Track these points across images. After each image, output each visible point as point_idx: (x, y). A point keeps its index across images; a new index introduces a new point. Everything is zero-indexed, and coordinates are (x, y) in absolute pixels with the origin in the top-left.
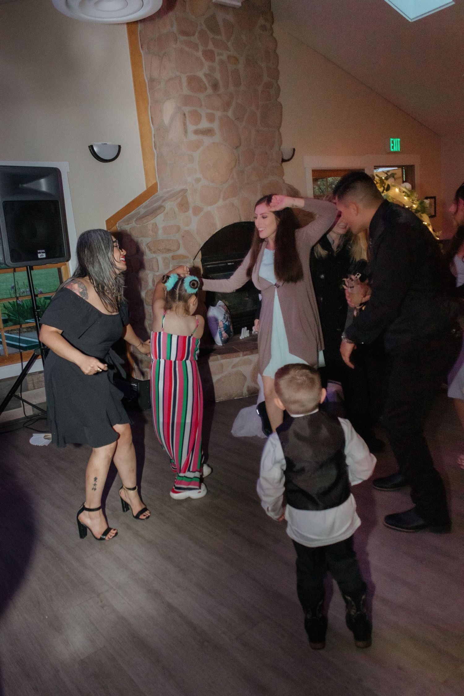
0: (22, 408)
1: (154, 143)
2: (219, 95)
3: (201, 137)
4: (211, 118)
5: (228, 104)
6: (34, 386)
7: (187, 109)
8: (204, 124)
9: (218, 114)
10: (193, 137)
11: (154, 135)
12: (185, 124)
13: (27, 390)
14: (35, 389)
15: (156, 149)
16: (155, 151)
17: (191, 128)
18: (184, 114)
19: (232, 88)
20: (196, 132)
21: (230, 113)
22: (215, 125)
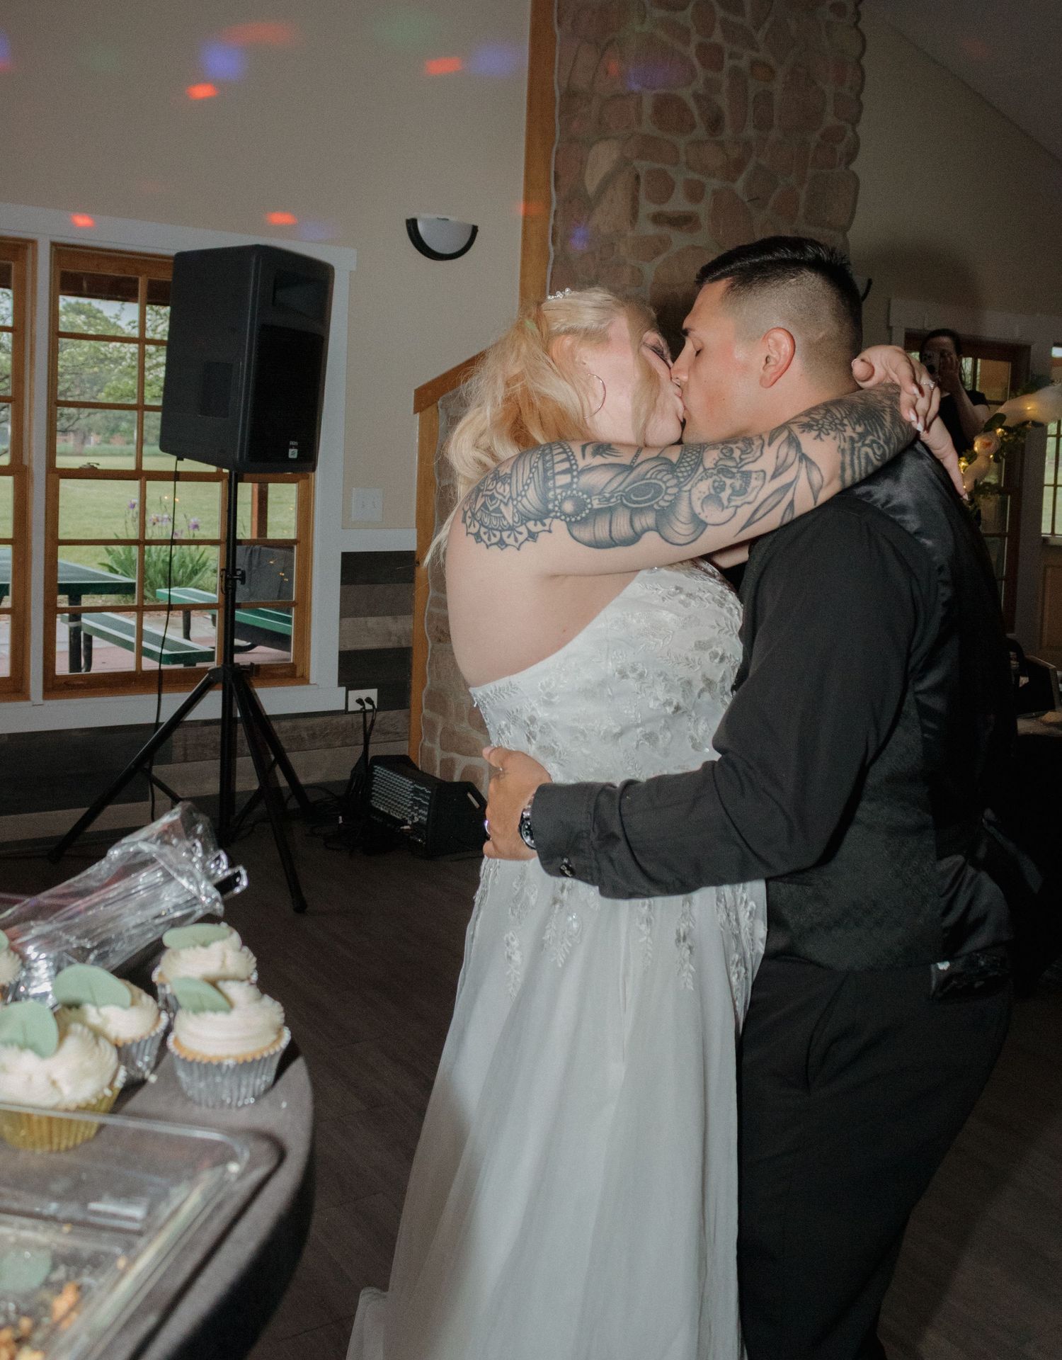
0: (150, 803)
1: (553, 229)
2: (721, 144)
3: (666, 230)
4: (695, 192)
5: (739, 165)
6: (185, 755)
7: (643, 166)
8: (678, 204)
9: (713, 184)
10: (650, 229)
11: (555, 211)
12: (635, 200)
13: (168, 760)
14: (185, 761)
15: (554, 242)
16: (552, 249)
17: (648, 208)
18: (637, 177)
19: (750, 132)
20: (657, 219)
21: (739, 185)
22: (703, 209)
